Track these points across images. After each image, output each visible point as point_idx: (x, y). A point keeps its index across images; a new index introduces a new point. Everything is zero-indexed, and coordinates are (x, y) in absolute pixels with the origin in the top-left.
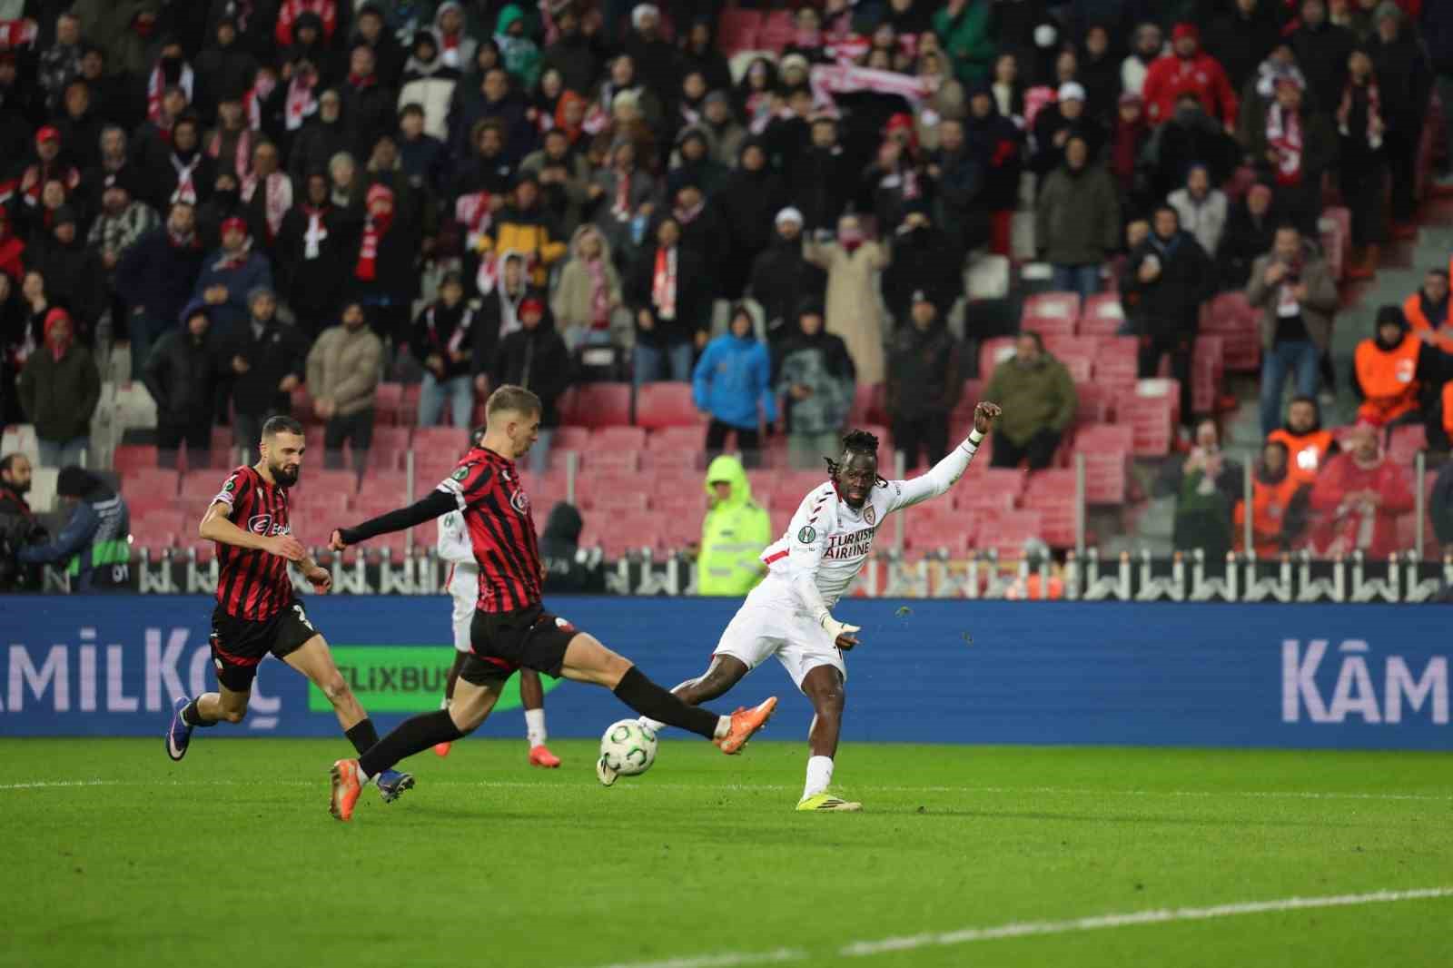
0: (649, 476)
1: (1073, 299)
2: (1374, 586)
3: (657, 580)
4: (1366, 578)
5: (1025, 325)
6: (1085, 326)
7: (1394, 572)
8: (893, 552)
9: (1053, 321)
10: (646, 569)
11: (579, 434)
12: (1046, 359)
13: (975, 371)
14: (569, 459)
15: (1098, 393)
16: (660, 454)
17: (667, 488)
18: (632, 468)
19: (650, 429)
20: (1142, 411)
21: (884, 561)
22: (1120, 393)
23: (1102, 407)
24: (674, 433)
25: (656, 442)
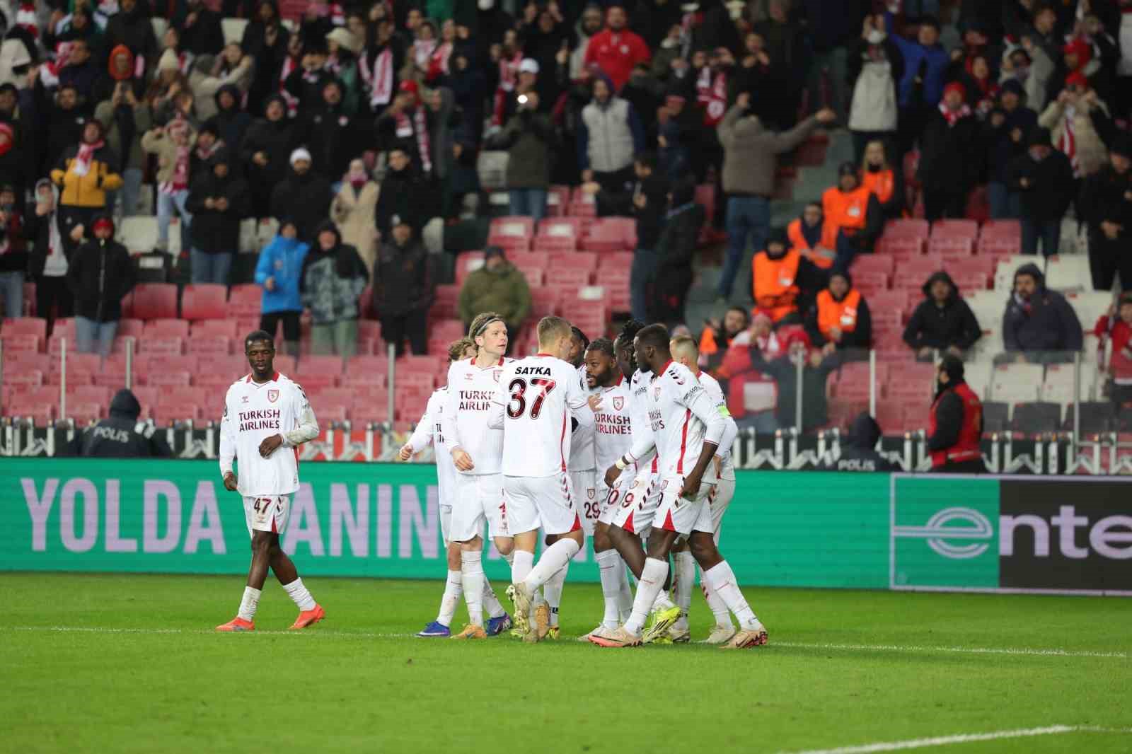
0: (191, 358)
1: (529, 221)
2: (764, 455)
3: (196, 446)
4: (757, 450)
5: (491, 242)
6: (538, 243)
7: (779, 445)
8: (386, 425)
9: (514, 238)
10: (189, 436)
11: (137, 324)
12: (510, 269)
13: (452, 279)
14: (128, 343)
15: (547, 297)
16: (201, 340)
17: (206, 368)
18: (178, 352)
19: (192, 321)
20: (583, 311)
21: (379, 432)
22: (566, 296)
23: (552, 307)
24: (211, 324)
25: (197, 331)
